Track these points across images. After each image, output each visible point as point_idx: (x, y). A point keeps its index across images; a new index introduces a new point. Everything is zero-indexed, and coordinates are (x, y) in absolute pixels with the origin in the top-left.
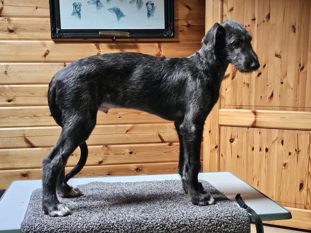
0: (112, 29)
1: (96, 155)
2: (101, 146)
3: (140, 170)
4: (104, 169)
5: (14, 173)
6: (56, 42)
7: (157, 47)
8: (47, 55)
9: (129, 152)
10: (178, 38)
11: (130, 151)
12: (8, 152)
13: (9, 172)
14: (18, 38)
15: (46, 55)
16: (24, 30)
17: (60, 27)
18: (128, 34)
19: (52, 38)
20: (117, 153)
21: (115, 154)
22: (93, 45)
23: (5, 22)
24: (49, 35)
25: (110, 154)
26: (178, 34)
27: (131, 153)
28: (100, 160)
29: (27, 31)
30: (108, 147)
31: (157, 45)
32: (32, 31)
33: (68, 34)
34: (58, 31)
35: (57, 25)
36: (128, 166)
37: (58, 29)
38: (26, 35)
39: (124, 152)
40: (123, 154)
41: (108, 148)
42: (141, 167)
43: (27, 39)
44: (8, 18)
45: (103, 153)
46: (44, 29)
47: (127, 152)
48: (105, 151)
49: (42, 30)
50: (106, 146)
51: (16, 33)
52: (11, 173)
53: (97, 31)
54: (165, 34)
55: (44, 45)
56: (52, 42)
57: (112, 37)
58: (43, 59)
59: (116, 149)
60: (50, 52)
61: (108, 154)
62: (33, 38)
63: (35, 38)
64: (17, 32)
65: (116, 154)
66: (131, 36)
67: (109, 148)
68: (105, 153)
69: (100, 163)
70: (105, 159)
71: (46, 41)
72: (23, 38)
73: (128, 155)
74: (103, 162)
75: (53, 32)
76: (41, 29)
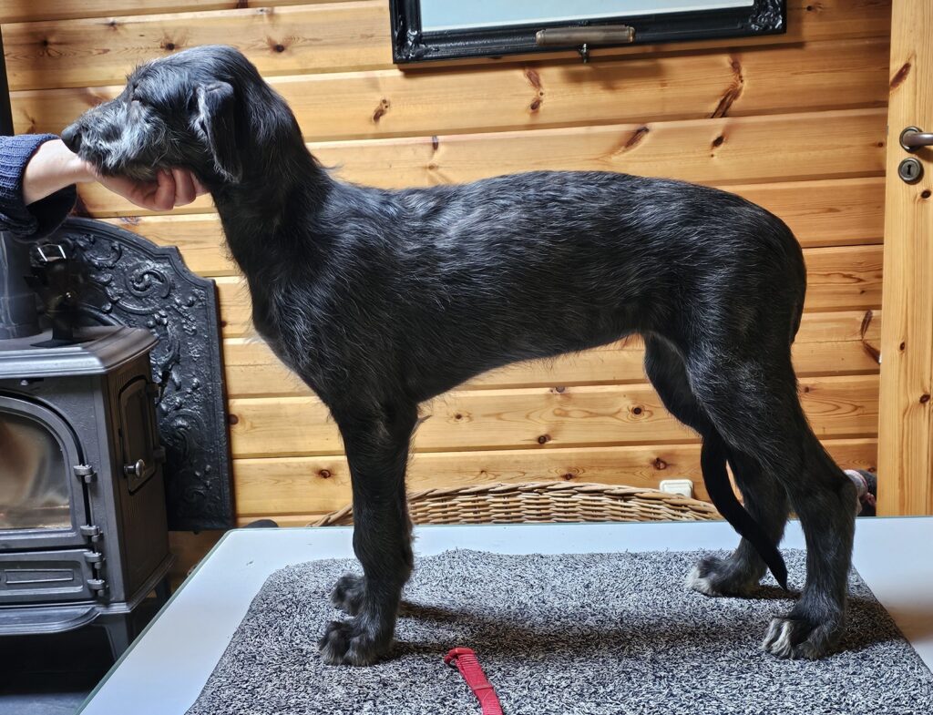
0: (581, 21)
1: (527, 417)
2: (546, 390)
3: (666, 465)
4: (552, 459)
5: (296, 468)
6: (409, 73)
7: (729, 65)
8: (381, 115)
9: (631, 407)
10: (798, 32)
11: (635, 406)
12: (279, 406)
13: (283, 464)
14: (298, 67)
15: (378, 116)
16: (314, 43)
17: (418, 26)
18: (628, 33)
19: (395, 61)
20: (593, 411)
21: (587, 414)
22: (519, 75)
23: (261, 23)
24: (386, 51)
25: (572, 414)
26: (799, 20)
27: (637, 411)
28: (543, 431)
29: (324, 45)
30: (565, 392)
31: (725, 60)
32: (337, 45)
33: (444, 45)
34: (412, 39)
35: (408, 20)
36: (627, 453)
37: (412, 34)
38: (321, 57)
39: (615, 410)
40: (612, 415)
41: (565, 395)
42: (671, 454)
43: (323, 71)
44: (269, 9)
45: (551, 410)
46: (372, 36)
47: (625, 409)
48: (556, 406)
49: (368, 38)
50: (560, 389)
51: (291, 54)
52: (287, 466)
53: (530, 30)
54: (754, 21)
55: (374, 84)
56: (396, 73)
57: (577, 46)
58: (372, 129)
59: (592, 399)
60: (392, 105)
61: (566, 414)
62: (342, 65)
63: (346, 64)
64: (295, 50)
65: (591, 413)
66: (640, 36)
67: (569, 397)
68: (557, 412)
69: (542, 441)
70: (556, 429)
71: (378, 74)
72: (312, 66)
73: (629, 417)
74: (550, 439)
75: (399, 42)
76: (362, 36)
